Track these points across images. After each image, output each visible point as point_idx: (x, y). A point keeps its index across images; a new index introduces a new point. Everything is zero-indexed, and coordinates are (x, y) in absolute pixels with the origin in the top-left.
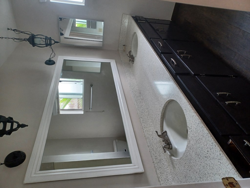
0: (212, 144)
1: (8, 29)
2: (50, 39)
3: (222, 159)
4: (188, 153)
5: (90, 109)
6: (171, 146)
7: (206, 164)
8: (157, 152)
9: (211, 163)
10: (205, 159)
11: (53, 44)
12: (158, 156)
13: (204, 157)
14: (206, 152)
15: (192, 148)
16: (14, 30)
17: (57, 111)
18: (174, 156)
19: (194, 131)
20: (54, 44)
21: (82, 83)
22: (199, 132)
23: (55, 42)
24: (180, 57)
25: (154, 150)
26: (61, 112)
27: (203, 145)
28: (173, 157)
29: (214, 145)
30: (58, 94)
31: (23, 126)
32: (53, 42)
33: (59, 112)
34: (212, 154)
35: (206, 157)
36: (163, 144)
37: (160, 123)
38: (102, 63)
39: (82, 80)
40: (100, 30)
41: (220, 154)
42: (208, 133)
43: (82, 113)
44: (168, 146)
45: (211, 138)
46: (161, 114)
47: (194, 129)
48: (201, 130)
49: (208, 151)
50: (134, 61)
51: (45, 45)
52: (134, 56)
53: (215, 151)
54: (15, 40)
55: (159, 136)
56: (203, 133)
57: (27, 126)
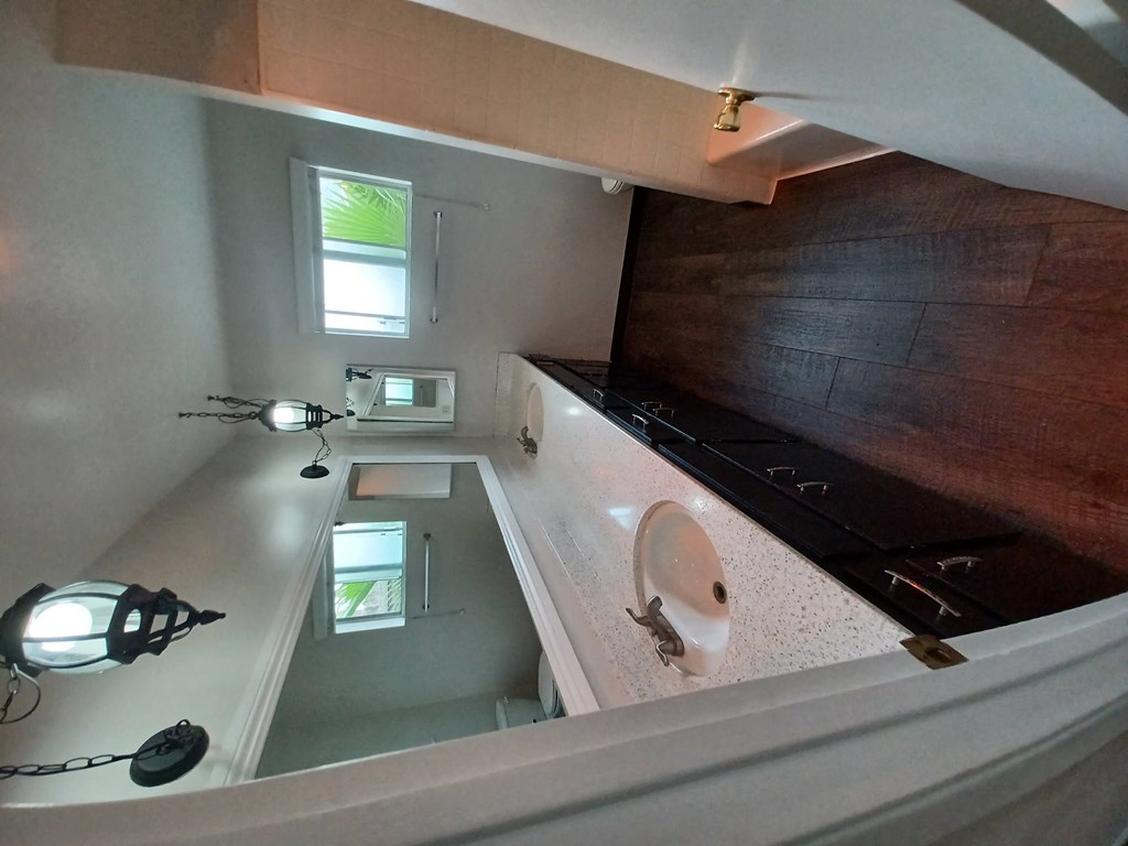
0: (809, 582)
1: (210, 398)
2: (319, 410)
3: (857, 614)
4: (742, 643)
5: (424, 607)
6: (679, 643)
7: (808, 655)
8: (640, 675)
9: (824, 644)
10: (801, 637)
11: (326, 422)
12: (646, 688)
13: (796, 633)
14: (799, 612)
15: (749, 618)
16: (224, 400)
17: (326, 624)
18: (694, 674)
19: (744, 563)
20: (329, 421)
21: (401, 532)
22: (758, 559)
23: (333, 417)
24: (653, 413)
25: (632, 670)
26: (340, 629)
27: (782, 597)
28: (691, 678)
29: (817, 580)
30: (331, 572)
31: (209, 617)
32: (326, 417)
33: (331, 628)
34: (819, 612)
35: (801, 630)
36: (655, 643)
37: (633, 585)
38: (454, 466)
39: (400, 524)
40: (446, 410)
41: (847, 601)
42: (788, 551)
43: (400, 622)
44: (670, 646)
45: (803, 562)
46: (632, 558)
47: (742, 557)
48: (764, 551)
49: (803, 609)
50: (535, 452)
51: (304, 426)
52: (535, 439)
53: (825, 599)
54: (224, 418)
55: (638, 620)
56: (773, 557)
57: (223, 616)
